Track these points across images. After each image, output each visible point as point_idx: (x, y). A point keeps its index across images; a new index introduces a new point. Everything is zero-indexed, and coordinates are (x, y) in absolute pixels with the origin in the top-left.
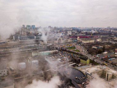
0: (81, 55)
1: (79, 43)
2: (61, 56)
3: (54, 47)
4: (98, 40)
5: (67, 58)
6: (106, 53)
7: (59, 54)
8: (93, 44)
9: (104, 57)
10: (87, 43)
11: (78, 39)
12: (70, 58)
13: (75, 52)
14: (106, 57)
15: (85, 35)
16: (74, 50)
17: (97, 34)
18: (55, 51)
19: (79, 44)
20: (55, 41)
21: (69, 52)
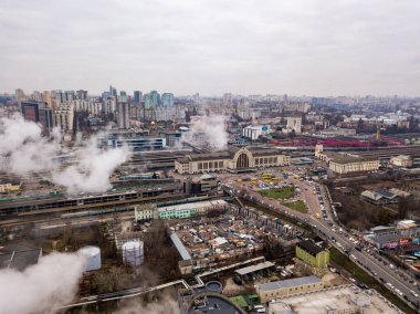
0: (307, 227)
1: (316, 173)
2: (232, 228)
3: (216, 187)
4: (398, 161)
5: (250, 237)
6: (408, 223)
7: (226, 216)
8: (370, 179)
9: (395, 244)
10: (349, 174)
11: (317, 154)
12: (260, 238)
13: (288, 211)
14: (402, 242)
15: (352, 132)
16: (287, 205)
17: (403, 130)
18: (214, 202)
19: (316, 178)
20: (225, 161)
21: (267, 210)
